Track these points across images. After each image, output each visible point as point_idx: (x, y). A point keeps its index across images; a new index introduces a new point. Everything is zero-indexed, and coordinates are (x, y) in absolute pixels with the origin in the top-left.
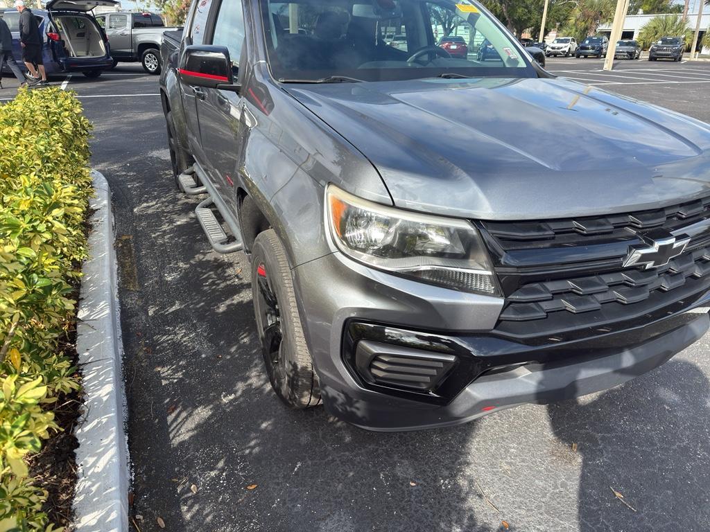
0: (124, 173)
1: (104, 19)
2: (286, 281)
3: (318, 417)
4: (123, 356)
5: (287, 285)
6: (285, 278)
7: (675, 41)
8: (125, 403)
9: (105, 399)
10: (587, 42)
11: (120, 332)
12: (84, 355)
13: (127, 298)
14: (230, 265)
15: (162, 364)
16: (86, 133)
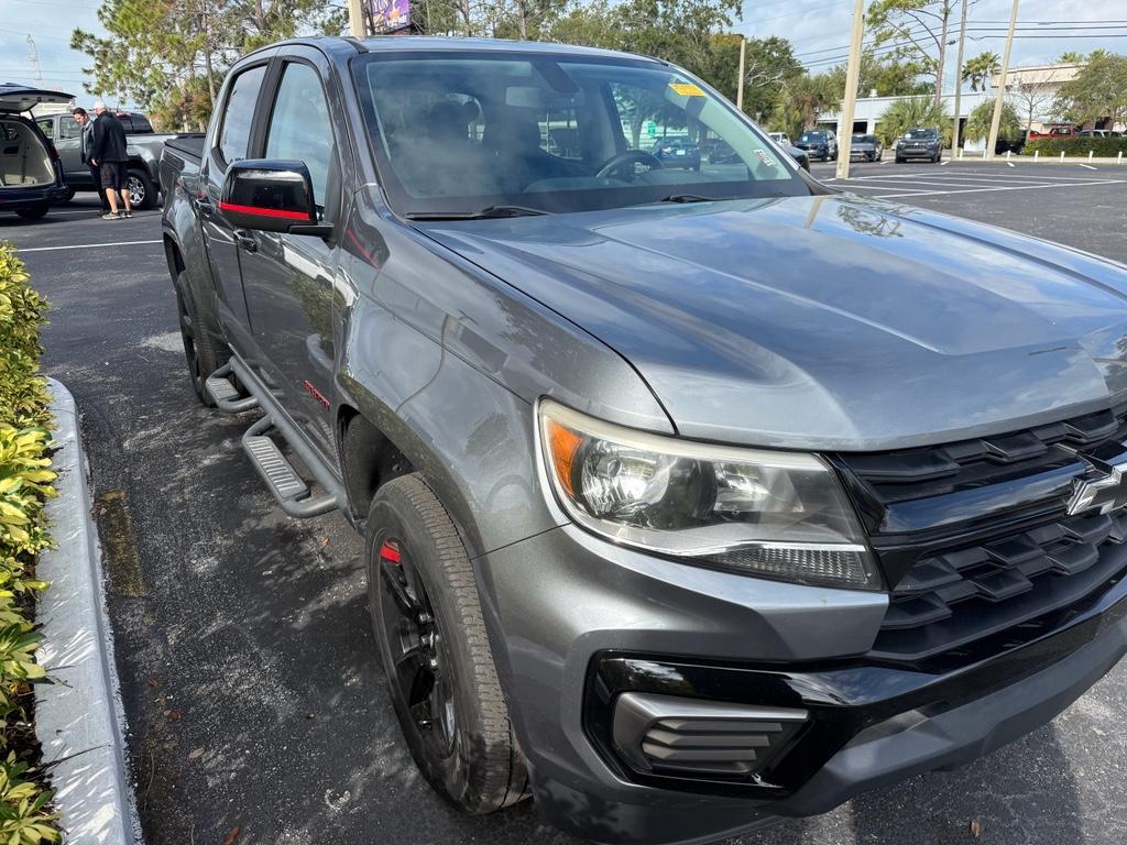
0: (101, 379)
1: (50, 124)
2: (452, 577)
3: (514, 824)
4: (126, 733)
5: (455, 584)
6: (450, 570)
7: (929, 134)
8: (139, 833)
9: (102, 837)
10: (805, 139)
11: (116, 684)
12: (52, 746)
13: (125, 612)
14: (309, 533)
15: (203, 741)
16: (35, 316)
